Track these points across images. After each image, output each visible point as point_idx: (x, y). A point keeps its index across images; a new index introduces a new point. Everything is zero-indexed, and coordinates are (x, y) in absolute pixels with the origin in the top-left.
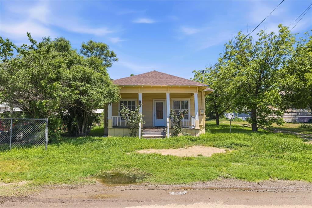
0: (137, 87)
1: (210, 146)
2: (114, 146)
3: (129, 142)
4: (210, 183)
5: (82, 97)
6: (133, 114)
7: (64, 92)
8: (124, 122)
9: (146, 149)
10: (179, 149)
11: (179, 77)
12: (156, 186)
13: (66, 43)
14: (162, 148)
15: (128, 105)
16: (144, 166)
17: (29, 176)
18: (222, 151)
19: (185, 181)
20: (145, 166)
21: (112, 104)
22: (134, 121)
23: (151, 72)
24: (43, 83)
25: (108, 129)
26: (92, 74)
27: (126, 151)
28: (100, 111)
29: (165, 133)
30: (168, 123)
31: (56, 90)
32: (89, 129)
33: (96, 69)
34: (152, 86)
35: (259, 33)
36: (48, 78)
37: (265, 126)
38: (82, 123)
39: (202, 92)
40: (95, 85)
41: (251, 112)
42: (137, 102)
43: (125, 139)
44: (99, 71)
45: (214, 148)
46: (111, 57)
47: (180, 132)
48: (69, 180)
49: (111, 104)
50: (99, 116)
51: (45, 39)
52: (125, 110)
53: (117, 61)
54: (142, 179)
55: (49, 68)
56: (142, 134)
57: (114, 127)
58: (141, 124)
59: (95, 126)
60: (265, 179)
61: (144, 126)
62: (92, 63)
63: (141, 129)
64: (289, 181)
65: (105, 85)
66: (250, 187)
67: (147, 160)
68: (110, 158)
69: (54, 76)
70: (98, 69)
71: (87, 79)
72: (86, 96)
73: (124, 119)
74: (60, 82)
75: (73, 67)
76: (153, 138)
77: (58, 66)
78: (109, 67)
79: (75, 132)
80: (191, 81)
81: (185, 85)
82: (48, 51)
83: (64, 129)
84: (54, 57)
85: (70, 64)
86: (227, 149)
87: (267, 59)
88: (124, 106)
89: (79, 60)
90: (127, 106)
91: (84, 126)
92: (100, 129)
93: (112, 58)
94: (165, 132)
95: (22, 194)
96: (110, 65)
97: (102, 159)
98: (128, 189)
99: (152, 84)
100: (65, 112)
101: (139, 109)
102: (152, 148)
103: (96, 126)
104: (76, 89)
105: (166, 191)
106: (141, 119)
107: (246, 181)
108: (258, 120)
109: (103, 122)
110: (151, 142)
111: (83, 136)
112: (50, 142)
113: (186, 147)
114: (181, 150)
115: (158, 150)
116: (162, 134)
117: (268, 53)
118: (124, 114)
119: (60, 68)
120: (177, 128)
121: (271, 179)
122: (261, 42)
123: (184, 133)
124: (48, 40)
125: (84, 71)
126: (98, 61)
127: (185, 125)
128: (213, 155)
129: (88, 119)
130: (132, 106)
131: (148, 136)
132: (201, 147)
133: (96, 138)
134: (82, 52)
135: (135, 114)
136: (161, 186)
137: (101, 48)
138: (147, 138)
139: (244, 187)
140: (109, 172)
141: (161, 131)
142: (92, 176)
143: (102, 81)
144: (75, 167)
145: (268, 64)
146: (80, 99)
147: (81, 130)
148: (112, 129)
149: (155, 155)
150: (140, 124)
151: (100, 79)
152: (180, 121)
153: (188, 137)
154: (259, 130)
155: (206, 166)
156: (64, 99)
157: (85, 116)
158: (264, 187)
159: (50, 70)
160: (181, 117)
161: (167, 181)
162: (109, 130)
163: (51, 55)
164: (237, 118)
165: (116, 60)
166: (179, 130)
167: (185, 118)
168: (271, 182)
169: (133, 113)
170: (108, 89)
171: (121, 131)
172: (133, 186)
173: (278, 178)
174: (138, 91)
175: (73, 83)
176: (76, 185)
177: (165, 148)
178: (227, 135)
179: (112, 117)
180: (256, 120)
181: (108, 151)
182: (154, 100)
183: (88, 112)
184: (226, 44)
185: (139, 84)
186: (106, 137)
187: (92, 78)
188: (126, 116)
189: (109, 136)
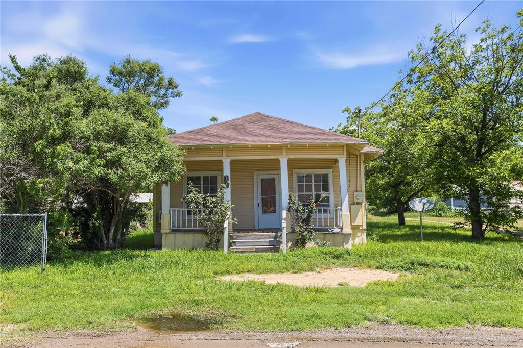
0: (220, 149)
1: (370, 267)
2: (174, 266)
3: (204, 261)
4: (347, 330)
5: (110, 171)
6: (211, 203)
7: (76, 162)
8: (195, 220)
9: (237, 273)
10: (304, 274)
11: (306, 126)
12: (246, 334)
13: (79, 67)
14: (271, 271)
15: (202, 185)
16: (227, 303)
17: (19, 317)
18: (393, 276)
19: (301, 326)
20: (229, 303)
21: (169, 183)
22: (215, 218)
23: (250, 115)
24: (39, 145)
25: (162, 234)
26: (129, 126)
27: (196, 278)
28: (145, 198)
29: (278, 241)
30: (283, 221)
31: (62, 159)
32: (123, 235)
33: (138, 114)
34: (250, 146)
35: (480, 28)
36: (47, 136)
37: (501, 226)
38: (110, 223)
39: (357, 155)
40: (136, 148)
41: (468, 197)
42: (222, 179)
43: (195, 254)
44: (145, 120)
45: (379, 271)
46: (167, 89)
47: (309, 239)
48: (90, 323)
49: (167, 184)
50: (143, 209)
51: (39, 59)
52: (195, 195)
53: (180, 97)
54: (221, 324)
55: (50, 118)
56: (230, 245)
57: (174, 231)
58: (229, 223)
59: (135, 228)
60: (456, 325)
61: (236, 229)
62: (129, 103)
63: (229, 234)
64: (503, 329)
65: (155, 146)
66: (422, 337)
67: (234, 292)
68: (164, 289)
69: (58, 132)
70: (140, 115)
71: (120, 136)
72: (118, 170)
73: (194, 214)
74: (69, 144)
75: (94, 114)
76: (254, 252)
77: (66, 114)
78: (163, 108)
79: (96, 241)
80: (330, 133)
81: (318, 141)
82: (47, 87)
83: (75, 235)
84: (58, 96)
85: (88, 107)
86: (404, 273)
87: (496, 83)
88: (195, 187)
89: (105, 98)
90: (200, 188)
91: (113, 228)
92: (145, 235)
93: (170, 91)
94: (278, 239)
95: (12, 344)
96: (166, 103)
97: (148, 289)
98: (194, 337)
99: (250, 141)
100: (76, 201)
101: (223, 193)
102: (249, 272)
103: (138, 230)
104: (99, 157)
105: (263, 341)
106: (229, 213)
107: (418, 327)
108: (485, 212)
109: (152, 222)
110: (248, 259)
111: (111, 249)
112: (50, 259)
113: (318, 270)
114: (307, 275)
115: (261, 275)
116: (271, 243)
117: (498, 71)
118: (193, 204)
119: (70, 116)
120: (302, 230)
121: (469, 326)
122: (484, 46)
123: (318, 240)
124: (44, 60)
125: (115, 121)
126: (142, 99)
127: (320, 225)
128: (369, 284)
129: (123, 214)
130: (210, 186)
131: (243, 249)
132: (351, 270)
133: (137, 252)
134: (109, 80)
135: (216, 203)
136: (255, 334)
137: (148, 73)
138: (242, 252)
139: (410, 337)
140: (161, 313)
141: (270, 238)
142: (131, 317)
143: (149, 139)
144: (98, 303)
145: (499, 92)
146: (107, 175)
147: (107, 238)
148: (168, 235)
149: (251, 284)
150: (226, 224)
151: (145, 136)
152: (309, 216)
153: (325, 249)
154: (488, 234)
155: (348, 302)
156: (76, 175)
157: (117, 209)
158: (448, 337)
159: (51, 122)
160: (312, 208)
161: (266, 326)
162: (164, 236)
163: (52, 92)
164: (451, 208)
165: (178, 95)
166: (308, 236)
167: (320, 211)
168: (466, 329)
169: (213, 202)
170: (159, 154)
171: (189, 238)
172: (203, 334)
173: (484, 324)
174: (222, 156)
175: (95, 145)
176: (103, 332)
177: (276, 272)
178: (412, 245)
179: (170, 210)
180: (480, 212)
181: (160, 276)
182: (255, 173)
183: (122, 201)
184: (412, 51)
185: (224, 142)
186: (158, 251)
187: (130, 133)
188: (198, 207)
189: (163, 249)
